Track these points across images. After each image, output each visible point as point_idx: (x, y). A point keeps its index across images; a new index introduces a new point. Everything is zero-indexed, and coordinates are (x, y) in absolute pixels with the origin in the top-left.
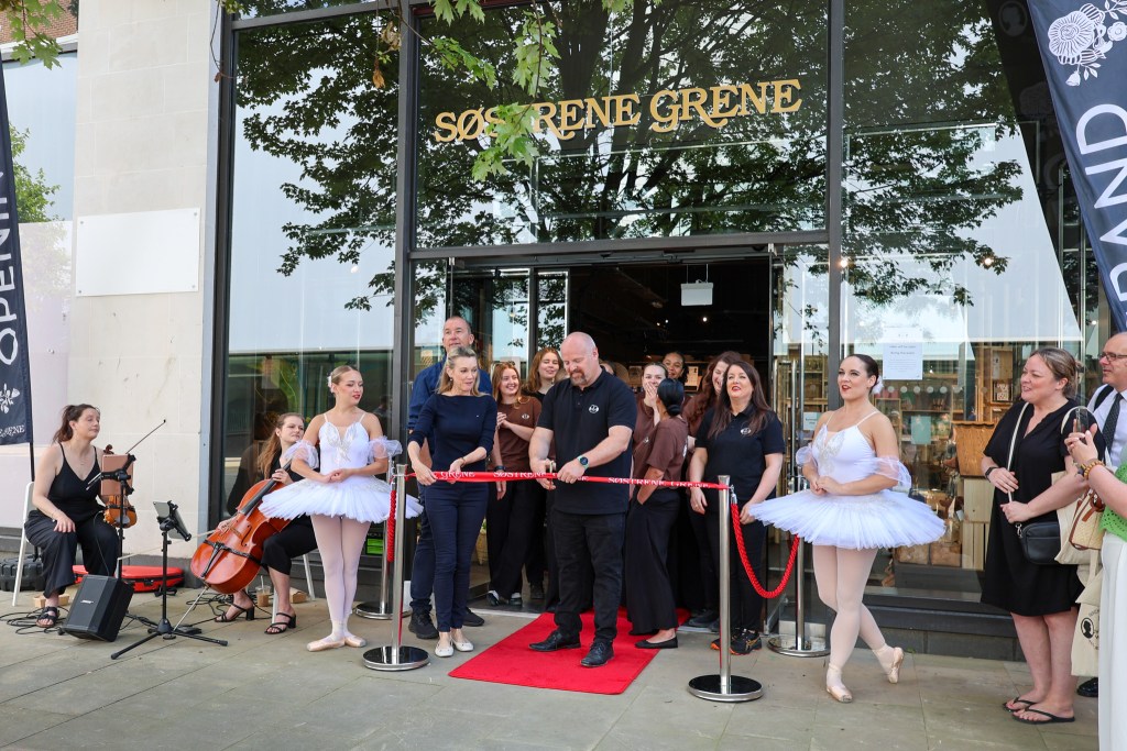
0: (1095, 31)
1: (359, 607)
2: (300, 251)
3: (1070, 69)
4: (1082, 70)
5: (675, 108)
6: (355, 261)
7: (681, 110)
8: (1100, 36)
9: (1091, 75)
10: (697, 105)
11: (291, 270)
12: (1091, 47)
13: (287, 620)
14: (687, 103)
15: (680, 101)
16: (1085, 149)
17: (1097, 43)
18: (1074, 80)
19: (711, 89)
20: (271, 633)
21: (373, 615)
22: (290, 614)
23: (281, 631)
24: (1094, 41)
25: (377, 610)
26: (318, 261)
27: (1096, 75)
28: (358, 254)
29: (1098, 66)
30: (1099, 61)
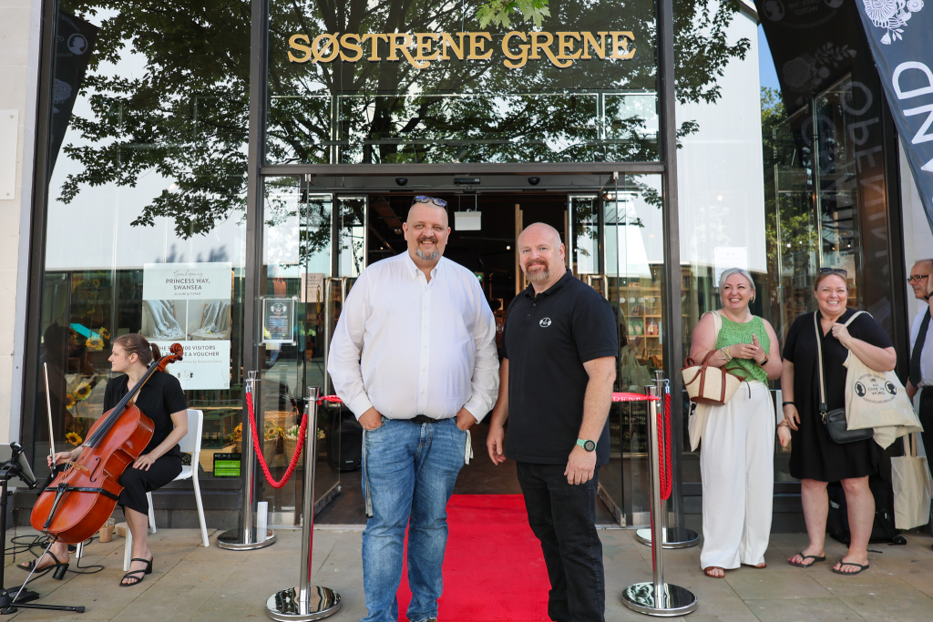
0: (897, 3)
1: (220, 538)
2: (80, 179)
3: (883, 31)
4: (891, 33)
5: (524, 48)
6: (133, 185)
7: (530, 50)
8: (901, 8)
9: (897, 38)
10: (545, 46)
11: (71, 198)
12: (895, 16)
13: (144, 566)
14: (535, 45)
15: (529, 42)
16: (901, 96)
17: (899, 13)
18: (886, 39)
19: (557, 33)
20: (127, 585)
21: (237, 546)
22: (148, 558)
23: (139, 581)
24: (897, 11)
25: (240, 539)
26: (97, 188)
27: (901, 38)
28: (136, 179)
29: (902, 31)
30: (902, 27)
